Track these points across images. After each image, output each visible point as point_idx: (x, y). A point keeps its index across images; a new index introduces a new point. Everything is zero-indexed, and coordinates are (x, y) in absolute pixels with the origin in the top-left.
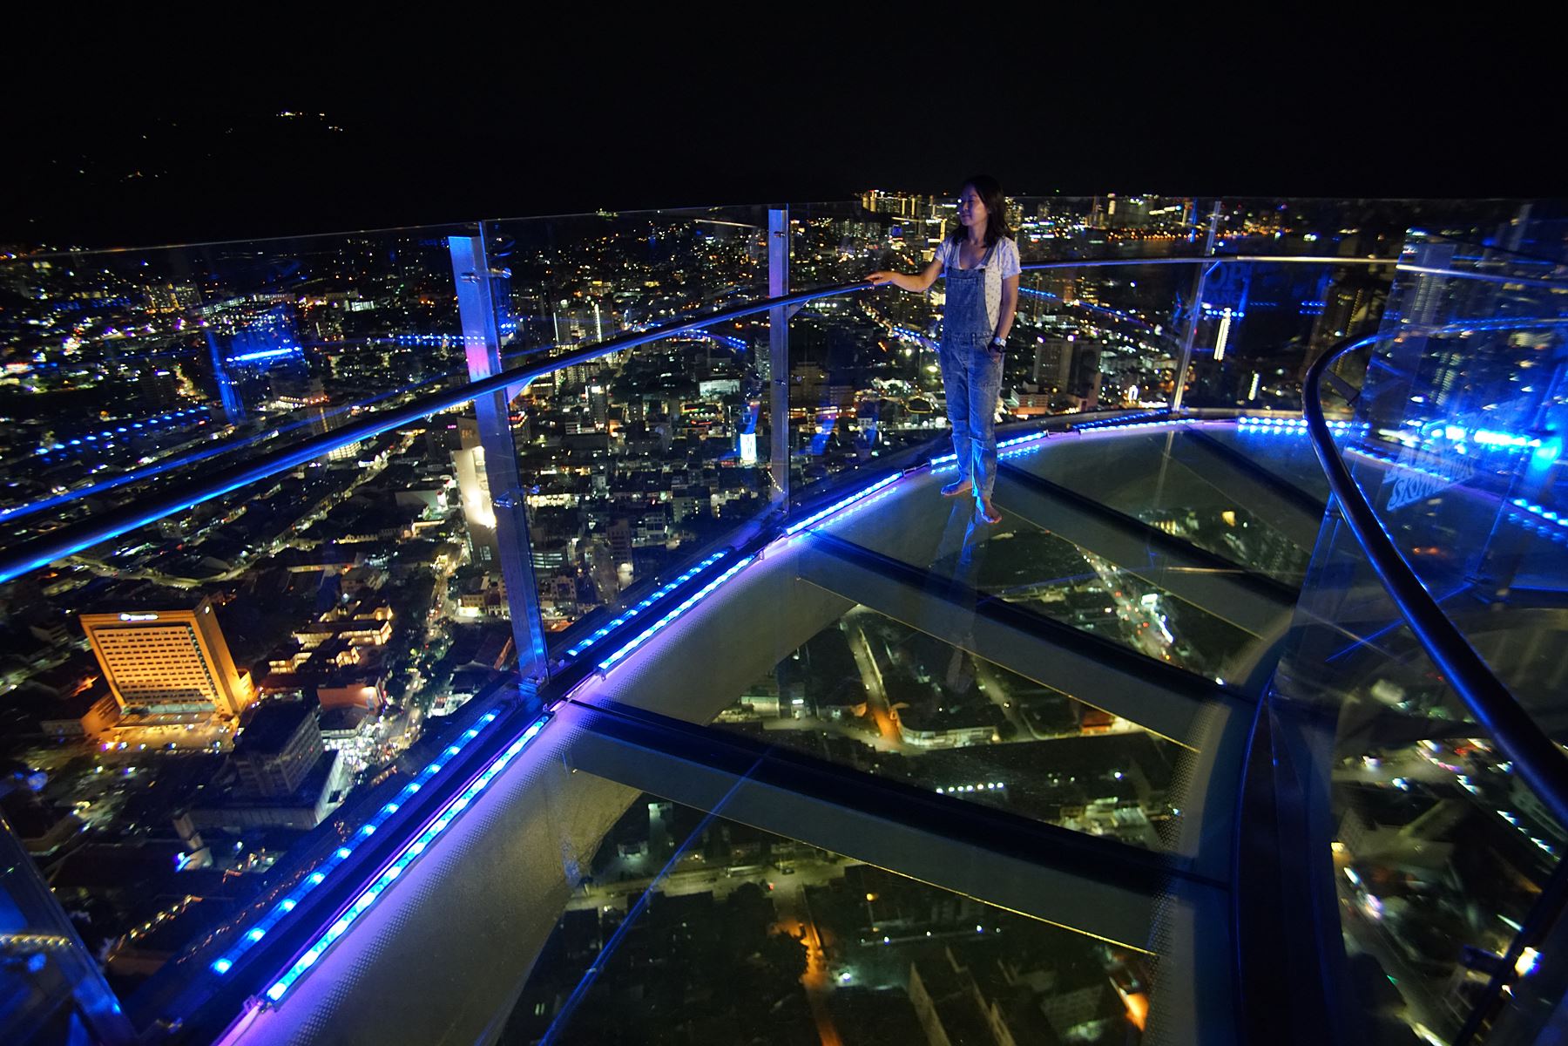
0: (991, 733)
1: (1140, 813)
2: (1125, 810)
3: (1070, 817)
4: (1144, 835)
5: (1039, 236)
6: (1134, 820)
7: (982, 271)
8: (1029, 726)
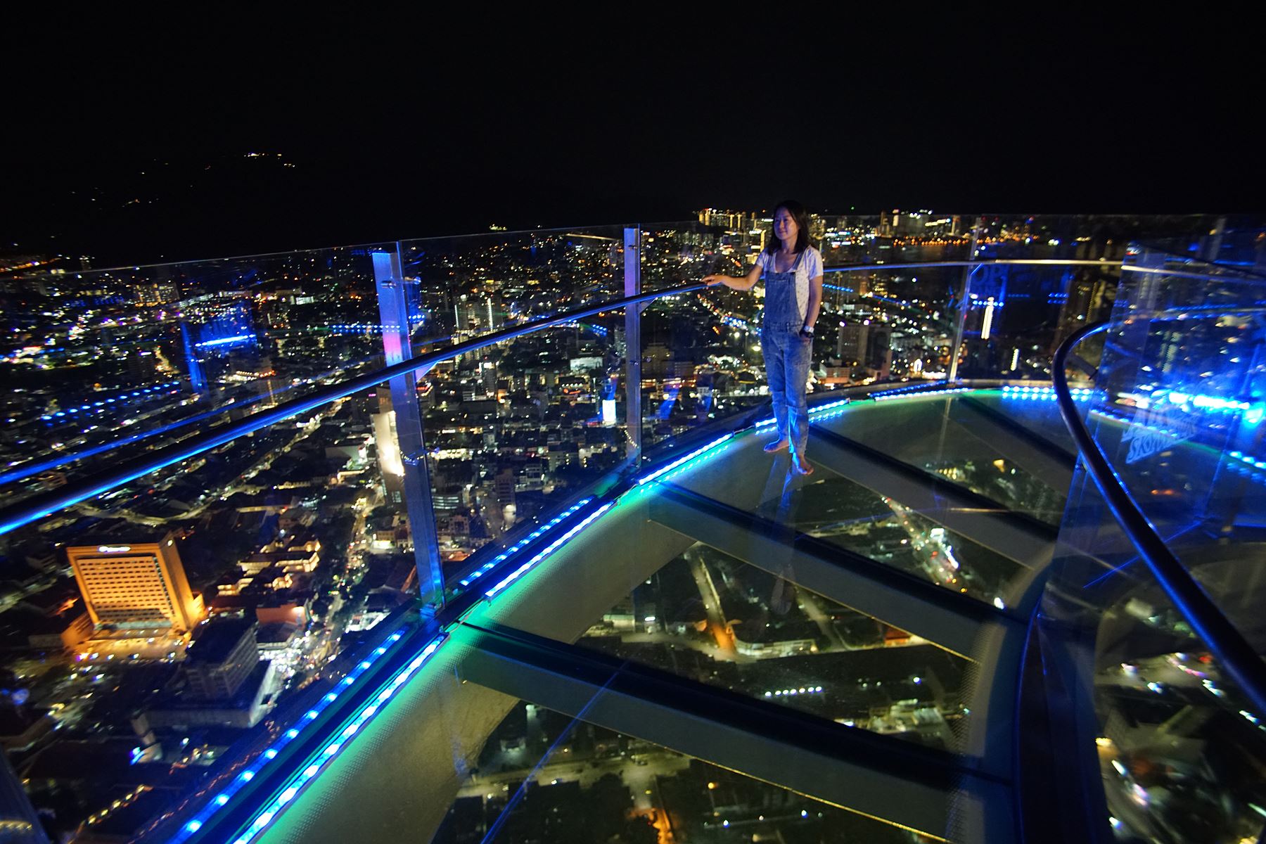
0: (810, 644)
1: (936, 713)
2: (923, 710)
3: (879, 716)
4: (940, 731)
5: (839, 243)
6: (931, 719)
7: (793, 274)
8: (841, 638)
